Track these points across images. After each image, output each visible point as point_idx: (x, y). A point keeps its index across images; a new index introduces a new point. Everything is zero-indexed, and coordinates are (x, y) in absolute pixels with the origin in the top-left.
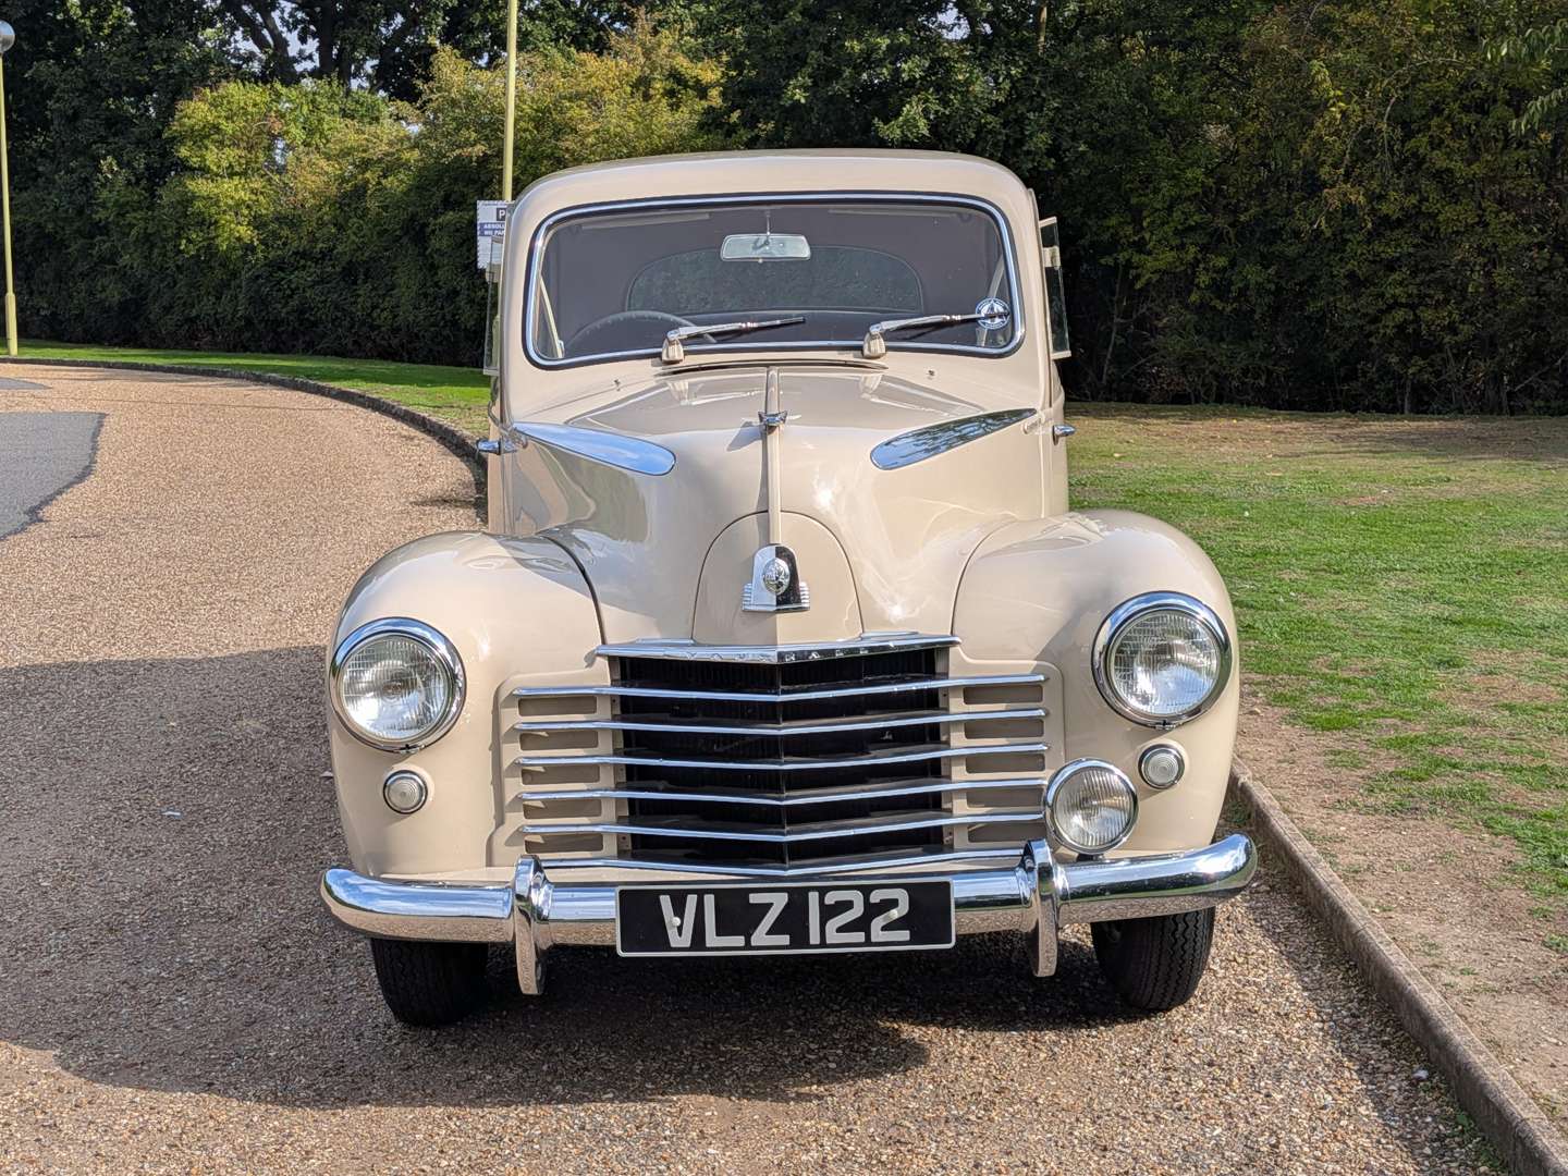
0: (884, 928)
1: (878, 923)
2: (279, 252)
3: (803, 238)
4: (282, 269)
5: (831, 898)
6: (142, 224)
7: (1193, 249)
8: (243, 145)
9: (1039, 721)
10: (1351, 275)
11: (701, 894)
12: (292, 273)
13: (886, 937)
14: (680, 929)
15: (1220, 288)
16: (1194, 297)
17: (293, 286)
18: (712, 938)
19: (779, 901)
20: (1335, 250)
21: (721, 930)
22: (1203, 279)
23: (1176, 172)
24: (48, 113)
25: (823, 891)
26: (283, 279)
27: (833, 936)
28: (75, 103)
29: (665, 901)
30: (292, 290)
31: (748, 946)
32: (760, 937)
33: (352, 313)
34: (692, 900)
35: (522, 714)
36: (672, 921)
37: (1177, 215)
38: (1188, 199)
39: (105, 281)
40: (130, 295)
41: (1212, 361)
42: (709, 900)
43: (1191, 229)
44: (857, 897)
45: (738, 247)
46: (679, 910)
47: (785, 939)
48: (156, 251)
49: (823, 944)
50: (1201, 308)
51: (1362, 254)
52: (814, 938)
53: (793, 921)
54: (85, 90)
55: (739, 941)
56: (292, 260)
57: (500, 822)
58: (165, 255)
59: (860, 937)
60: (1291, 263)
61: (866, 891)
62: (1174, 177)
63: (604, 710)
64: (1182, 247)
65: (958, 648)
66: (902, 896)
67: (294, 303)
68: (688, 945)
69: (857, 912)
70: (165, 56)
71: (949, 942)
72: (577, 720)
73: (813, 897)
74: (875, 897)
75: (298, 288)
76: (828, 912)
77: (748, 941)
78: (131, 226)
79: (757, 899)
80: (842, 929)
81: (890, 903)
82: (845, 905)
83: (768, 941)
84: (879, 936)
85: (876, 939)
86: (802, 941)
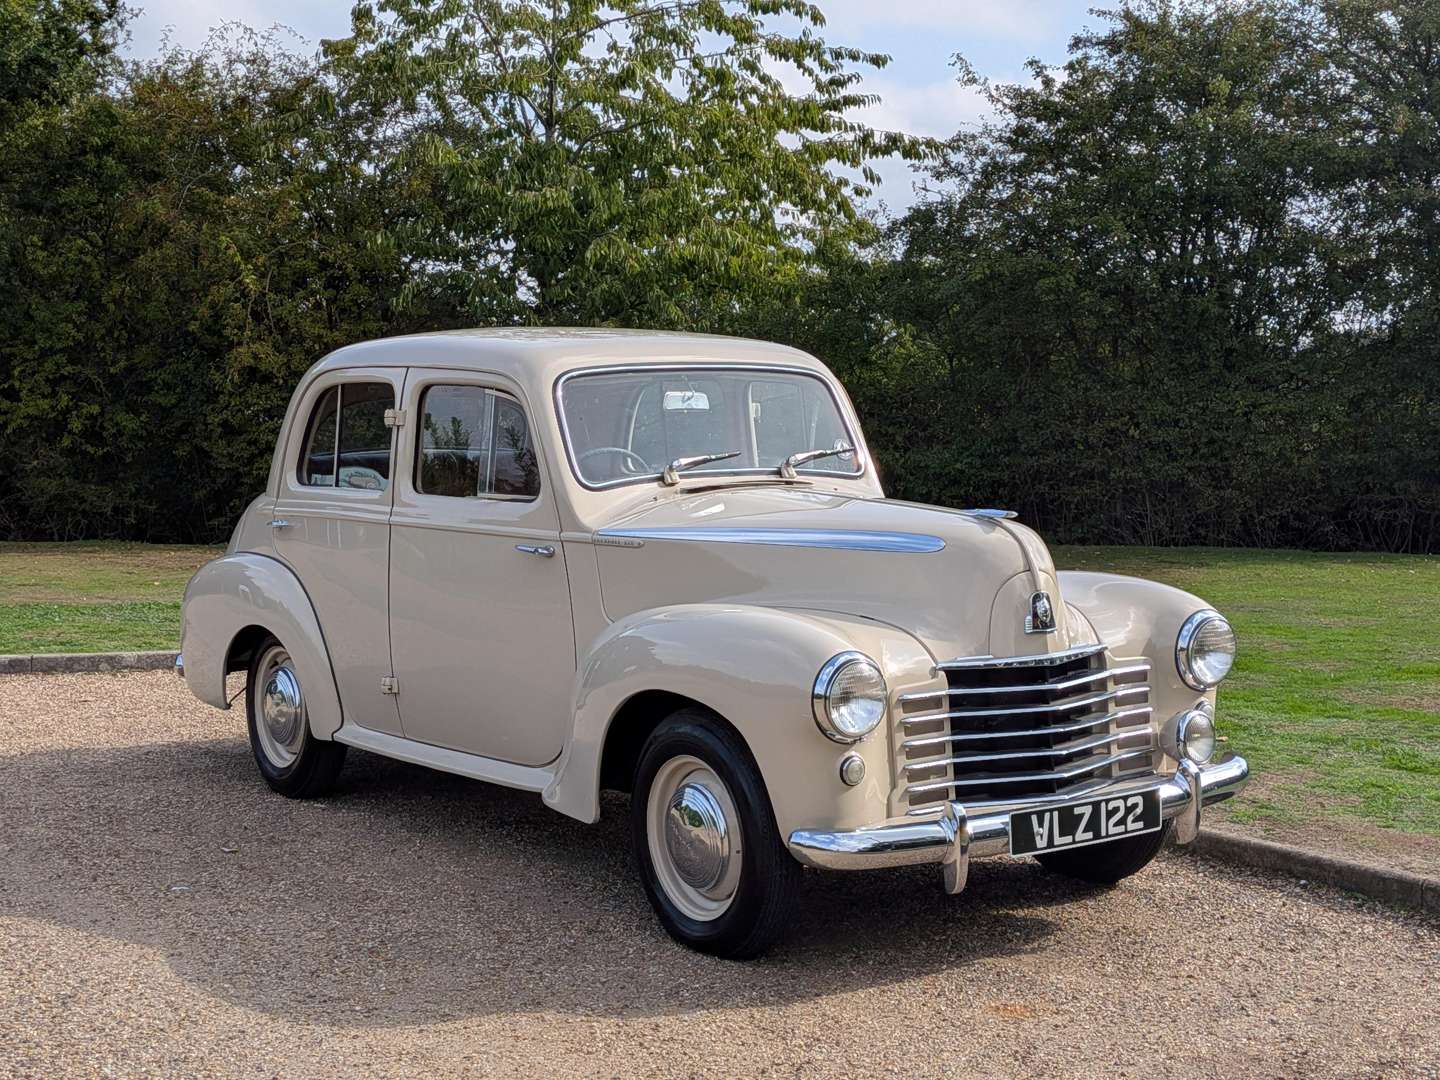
0: (1133, 821)
1: (1130, 818)
5: (1111, 805)
7: (65, 398)
10: (225, 424)
11: (1051, 811)
13: (1134, 827)
14: (1041, 834)
15: (93, 434)
16: (66, 442)
18: (1058, 840)
19: (1087, 811)
20: (207, 401)
21: (1062, 834)
22: (76, 425)
23: (50, 326)
25: (1107, 801)
27: (1112, 830)
29: (1034, 818)
31: (1074, 842)
32: (1080, 835)
34: (1047, 816)
35: (905, 712)
36: (1038, 831)
37: (49, 365)
38: (61, 350)
41: (83, 501)
42: (1056, 814)
43: (63, 378)
44: (1120, 803)
45: (674, 400)
46: (1041, 825)
47: (1090, 835)
49: (1108, 836)
50: (70, 452)
51: (236, 405)
52: (1103, 833)
53: (1094, 822)
55: (1069, 839)
57: (894, 786)
59: (1121, 829)
60: (165, 413)
61: (1125, 798)
62: (48, 330)
63: (945, 705)
64: (54, 394)
65: (1107, 652)
66: (1139, 800)
68: (1045, 845)
69: (1121, 813)
71: (1158, 825)
72: (934, 714)
73: (1103, 804)
74: (1130, 802)
76: (1110, 814)
77: (1074, 838)
79: (1077, 811)
80: (1116, 825)
81: (1135, 806)
82: (1116, 810)
83: (1083, 837)
84: (1131, 826)
85: (1129, 829)
86: (1097, 836)
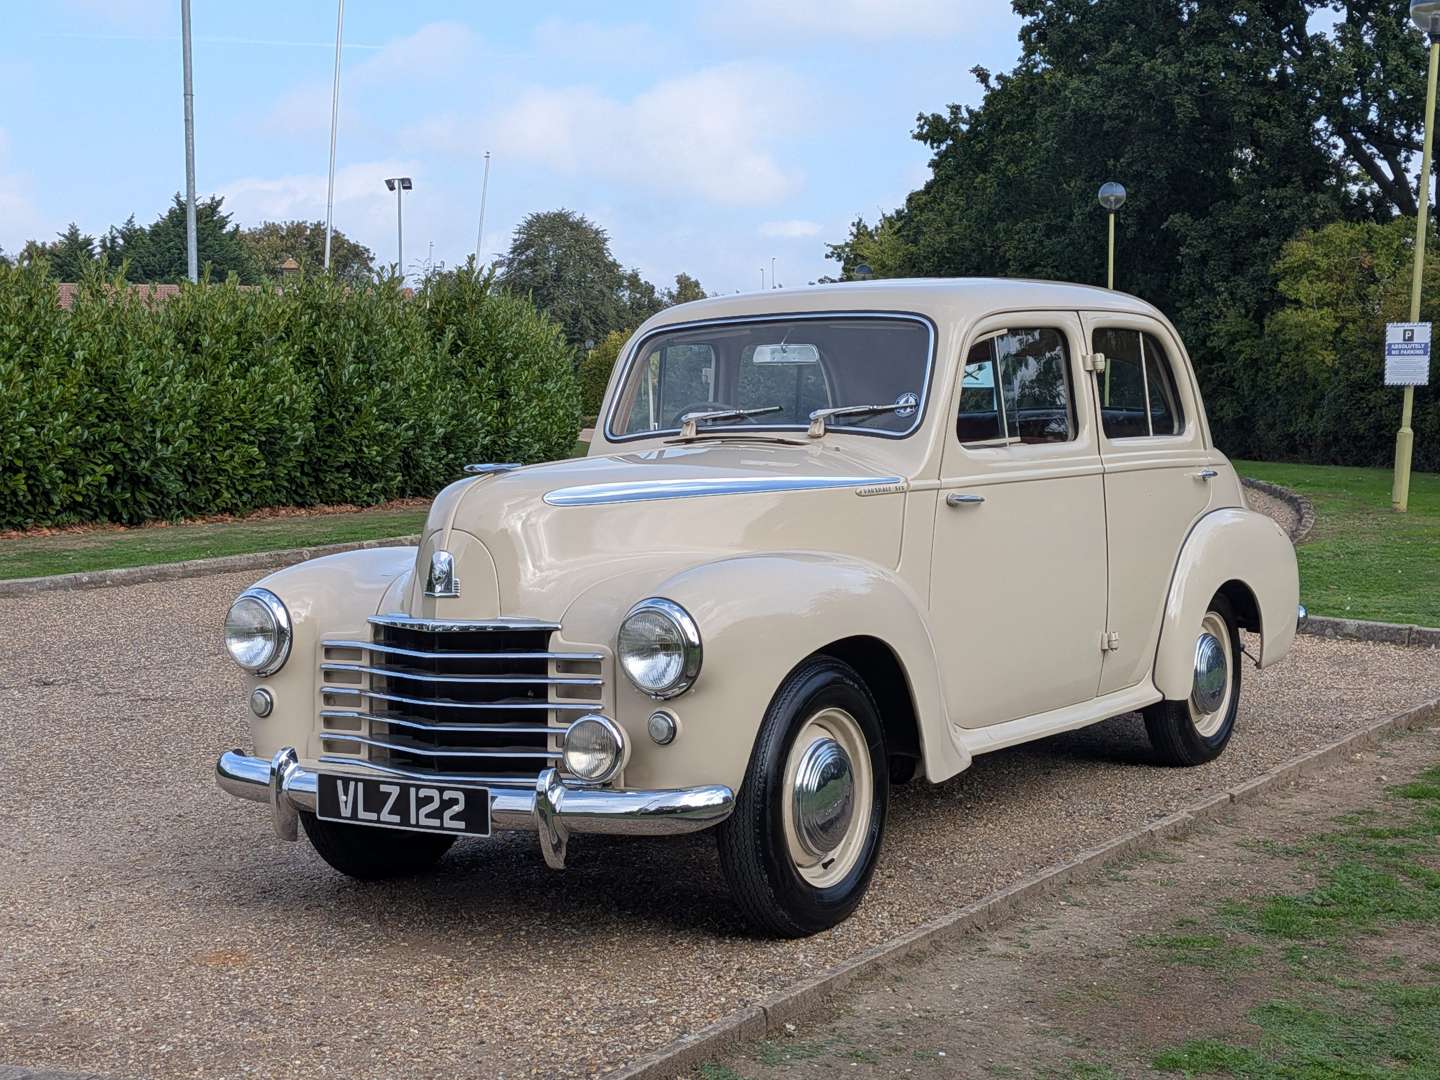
0: (451, 819)
1: (447, 814)
2: (1361, 374)
3: (814, 348)
4: (1362, 390)
5: (423, 793)
6: (1249, 351)
8: (1336, 278)
9: (598, 688)
11: (357, 781)
12: (1370, 393)
13: (452, 824)
14: (346, 802)
17: (1371, 405)
18: (362, 814)
19: (395, 791)
21: (366, 809)
24: (1179, 257)
25: (418, 787)
26: (1362, 398)
27: (423, 821)
28: (1203, 248)
29: (340, 785)
30: (1371, 409)
31: (380, 821)
32: (385, 816)
33: (1422, 429)
34: (352, 784)
35: (327, 658)
36: (343, 798)
39: (1222, 401)
40: (1242, 414)
42: (360, 785)
44: (435, 794)
45: (764, 354)
46: (346, 793)
47: (396, 819)
48: (1260, 374)
49: (417, 825)
52: (413, 821)
53: (401, 807)
54: (1213, 235)
55: (374, 816)
56: (1372, 381)
57: (313, 728)
58: (1267, 378)
59: (436, 822)
61: (441, 790)
63: (365, 661)
65: (558, 633)
66: (461, 796)
67: (1371, 419)
68: (350, 816)
69: (435, 805)
70: (1278, 203)
71: (488, 833)
72: (352, 665)
73: (413, 791)
74: (447, 795)
75: (1374, 407)
76: (423, 802)
77: (379, 817)
78: (1240, 352)
79: (383, 788)
80: (428, 816)
81: (455, 801)
82: (429, 800)
83: (388, 818)
84: (448, 823)
85: (445, 825)
86: (405, 821)
